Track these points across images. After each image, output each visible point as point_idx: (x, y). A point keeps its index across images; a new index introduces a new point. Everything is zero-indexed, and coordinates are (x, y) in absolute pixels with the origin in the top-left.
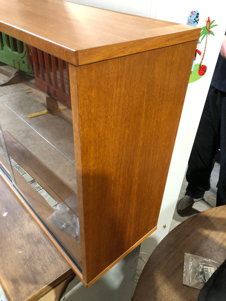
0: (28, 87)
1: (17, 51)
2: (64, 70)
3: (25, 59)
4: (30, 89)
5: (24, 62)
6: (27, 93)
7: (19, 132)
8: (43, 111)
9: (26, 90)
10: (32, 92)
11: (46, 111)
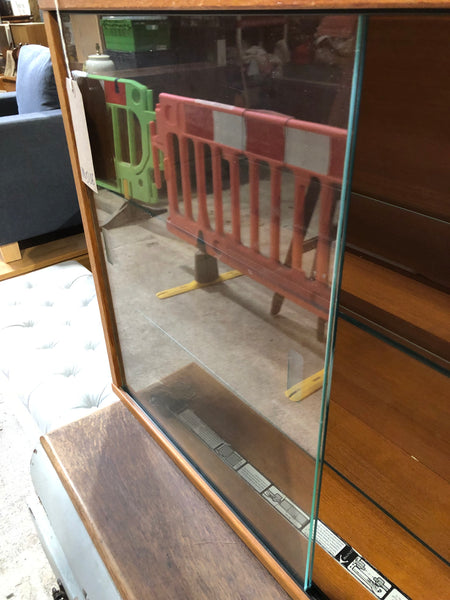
0: (148, 233)
1: (127, 161)
2: (210, 196)
3: (144, 176)
4: (152, 237)
5: (141, 182)
6: (149, 245)
7: (143, 331)
8: (188, 282)
9: (145, 239)
10: (157, 243)
11: (193, 283)
